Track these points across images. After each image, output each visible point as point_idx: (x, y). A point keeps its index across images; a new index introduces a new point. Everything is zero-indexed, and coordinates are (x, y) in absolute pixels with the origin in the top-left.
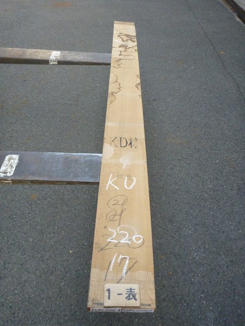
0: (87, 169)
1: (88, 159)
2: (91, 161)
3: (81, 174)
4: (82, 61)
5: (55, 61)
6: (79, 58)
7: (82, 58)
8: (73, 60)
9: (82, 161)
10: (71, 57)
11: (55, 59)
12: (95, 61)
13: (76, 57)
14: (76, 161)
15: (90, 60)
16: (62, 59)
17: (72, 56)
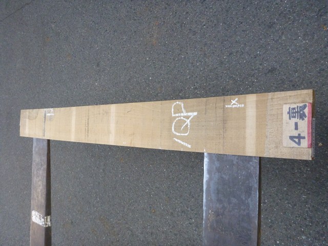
0: (234, 200)
1: (213, 197)
2: (218, 192)
3: (244, 210)
4: (45, 183)
5: (47, 219)
6: (41, 188)
7: (40, 183)
8: (44, 196)
9: (218, 205)
10: (40, 197)
11: (43, 220)
12: (45, 166)
13: (39, 191)
14: (218, 215)
15: (42, 173)
16: (44, 209)
17: (38, 197)
